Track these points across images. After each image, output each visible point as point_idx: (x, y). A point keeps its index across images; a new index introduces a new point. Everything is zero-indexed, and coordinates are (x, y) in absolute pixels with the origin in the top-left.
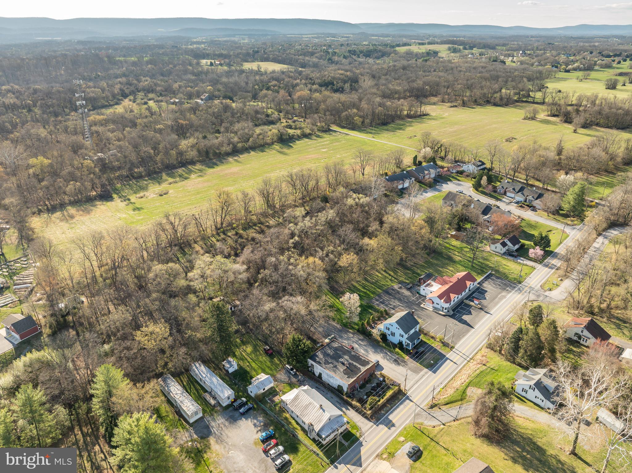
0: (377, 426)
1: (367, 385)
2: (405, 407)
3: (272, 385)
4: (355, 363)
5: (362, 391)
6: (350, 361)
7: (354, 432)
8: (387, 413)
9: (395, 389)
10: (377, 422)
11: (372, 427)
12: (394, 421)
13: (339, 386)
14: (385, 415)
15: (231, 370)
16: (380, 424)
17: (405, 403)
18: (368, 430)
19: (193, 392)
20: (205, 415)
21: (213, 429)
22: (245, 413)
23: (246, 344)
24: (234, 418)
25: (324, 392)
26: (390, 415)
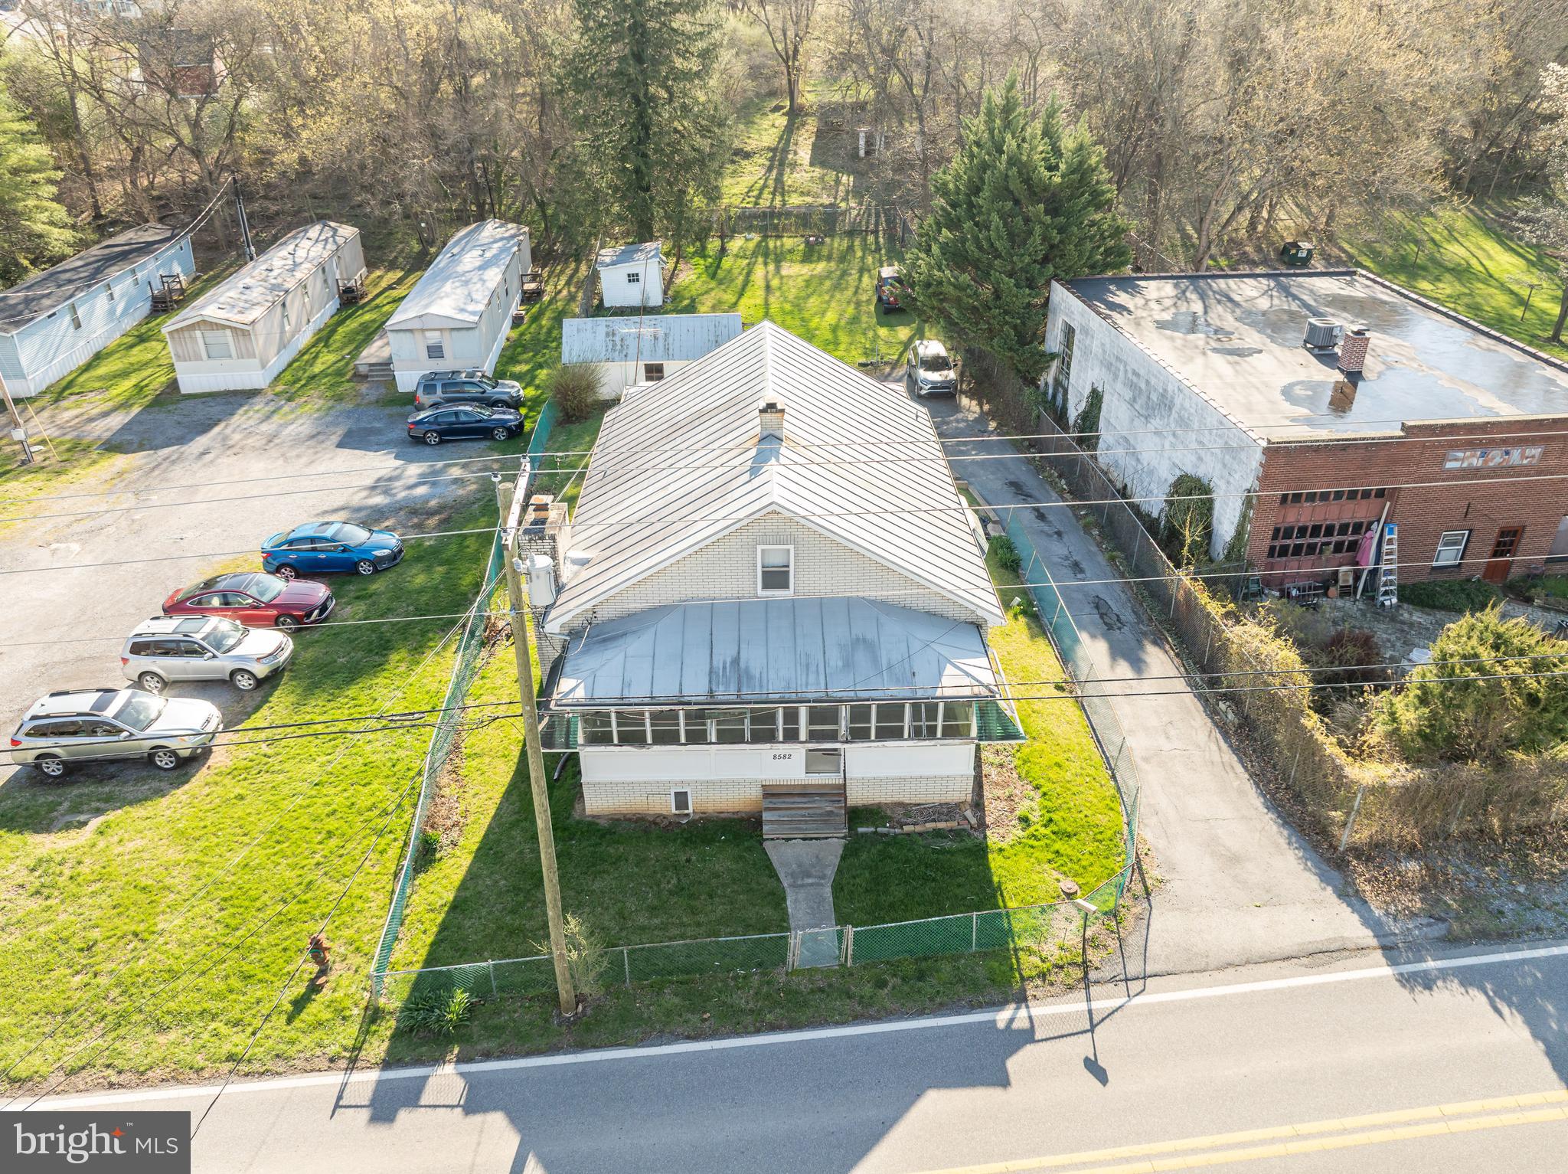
6: (1417, 367)
7: (1025, 877)
13: (1186, 487)
19: (367, 317)
20: (279, 388)
21: (202, 441)
22: (433, 438)
23: (819, 259)
24: (355, 439)
25: (1042, 517)
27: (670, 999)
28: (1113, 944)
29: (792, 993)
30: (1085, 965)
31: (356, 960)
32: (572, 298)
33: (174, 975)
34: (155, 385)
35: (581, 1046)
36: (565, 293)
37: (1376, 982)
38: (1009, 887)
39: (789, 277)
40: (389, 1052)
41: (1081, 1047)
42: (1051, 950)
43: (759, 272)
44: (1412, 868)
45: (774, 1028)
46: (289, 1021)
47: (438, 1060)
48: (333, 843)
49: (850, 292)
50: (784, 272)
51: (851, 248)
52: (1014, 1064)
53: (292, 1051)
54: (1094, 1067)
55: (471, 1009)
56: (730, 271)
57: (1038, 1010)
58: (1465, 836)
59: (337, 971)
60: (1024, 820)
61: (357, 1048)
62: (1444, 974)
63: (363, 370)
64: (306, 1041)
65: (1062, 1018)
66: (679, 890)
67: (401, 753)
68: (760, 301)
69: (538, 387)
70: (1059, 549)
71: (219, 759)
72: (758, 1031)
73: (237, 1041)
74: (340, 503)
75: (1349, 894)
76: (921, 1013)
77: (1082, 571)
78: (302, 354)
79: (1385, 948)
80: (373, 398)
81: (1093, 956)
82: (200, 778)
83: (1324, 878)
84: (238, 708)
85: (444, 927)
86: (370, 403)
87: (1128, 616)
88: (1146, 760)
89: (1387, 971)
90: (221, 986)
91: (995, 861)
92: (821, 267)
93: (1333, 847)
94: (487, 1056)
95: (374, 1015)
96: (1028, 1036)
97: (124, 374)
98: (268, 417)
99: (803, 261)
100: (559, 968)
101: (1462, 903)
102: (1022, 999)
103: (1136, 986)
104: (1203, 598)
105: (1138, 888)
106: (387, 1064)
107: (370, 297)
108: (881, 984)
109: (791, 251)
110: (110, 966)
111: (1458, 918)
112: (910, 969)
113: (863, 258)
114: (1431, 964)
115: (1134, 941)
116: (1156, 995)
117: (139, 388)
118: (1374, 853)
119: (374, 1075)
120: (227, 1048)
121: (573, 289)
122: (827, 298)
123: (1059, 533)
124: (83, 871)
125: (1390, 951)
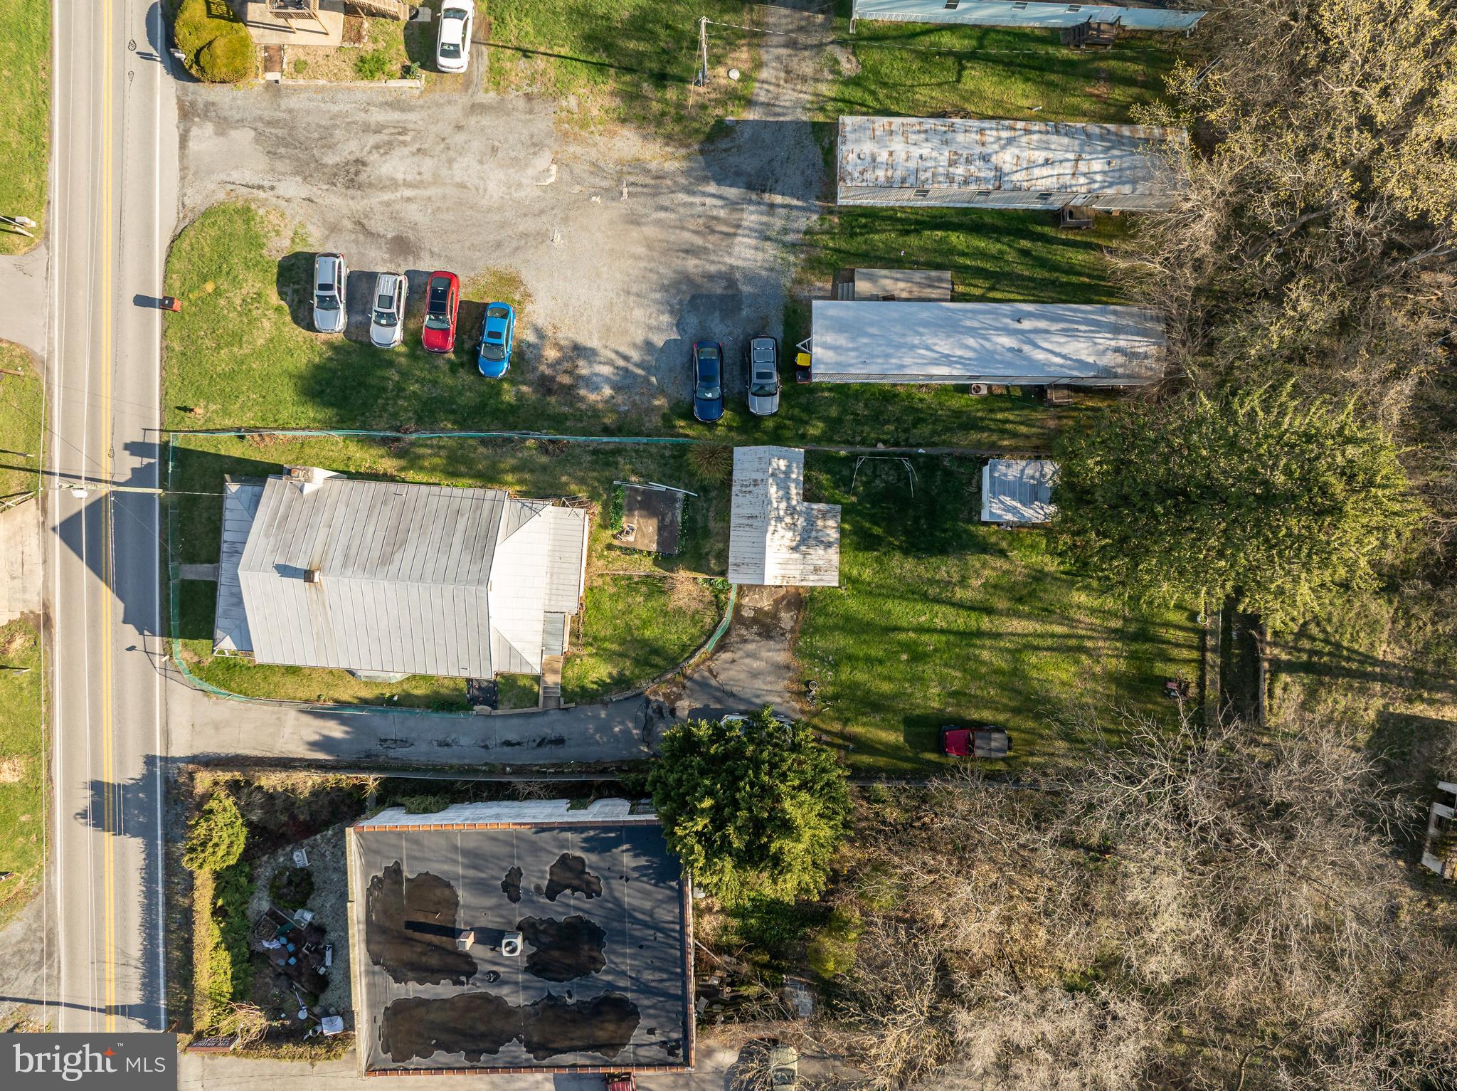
0: (150, 761)
2: (123, 953)
3: (736, 571)
4: (446, 990)
6: (477, 984)
8: (167, 855)
10: (166, 780)
11: (166, 734)
14: (167, 838)
16: (148, 778)
17: (135, 977)
18: (166, 704)
25: (508, 743)
26: (143, 856)
33: (200, 364)
37: (152, 746)
40: (166, 444)
41: (140, 646)
42: (177, 648)
52: (131, 626)
53: (167, 411)
54: (132, 648)
57: (157, 638)
61: (166, 431)
62: (152, 771)
63: (855, 277)
64: (170, 414)
65: (152, 644)
70: (464, 740)
73: (172, 392)
77: (440, 745)
79: (167, 757)
87: (392, 753)
88: (279, 719)
89: (157, 753)
102: (162, 634)
104: (341, 777)
105: (205, 688)
110: (205, 341)
114: (157, 769)
115: (179, 677)
116: (157, 677)
120: (170, 391)
123: (486, 747)
124: (254, 312)
125: (165, 759)
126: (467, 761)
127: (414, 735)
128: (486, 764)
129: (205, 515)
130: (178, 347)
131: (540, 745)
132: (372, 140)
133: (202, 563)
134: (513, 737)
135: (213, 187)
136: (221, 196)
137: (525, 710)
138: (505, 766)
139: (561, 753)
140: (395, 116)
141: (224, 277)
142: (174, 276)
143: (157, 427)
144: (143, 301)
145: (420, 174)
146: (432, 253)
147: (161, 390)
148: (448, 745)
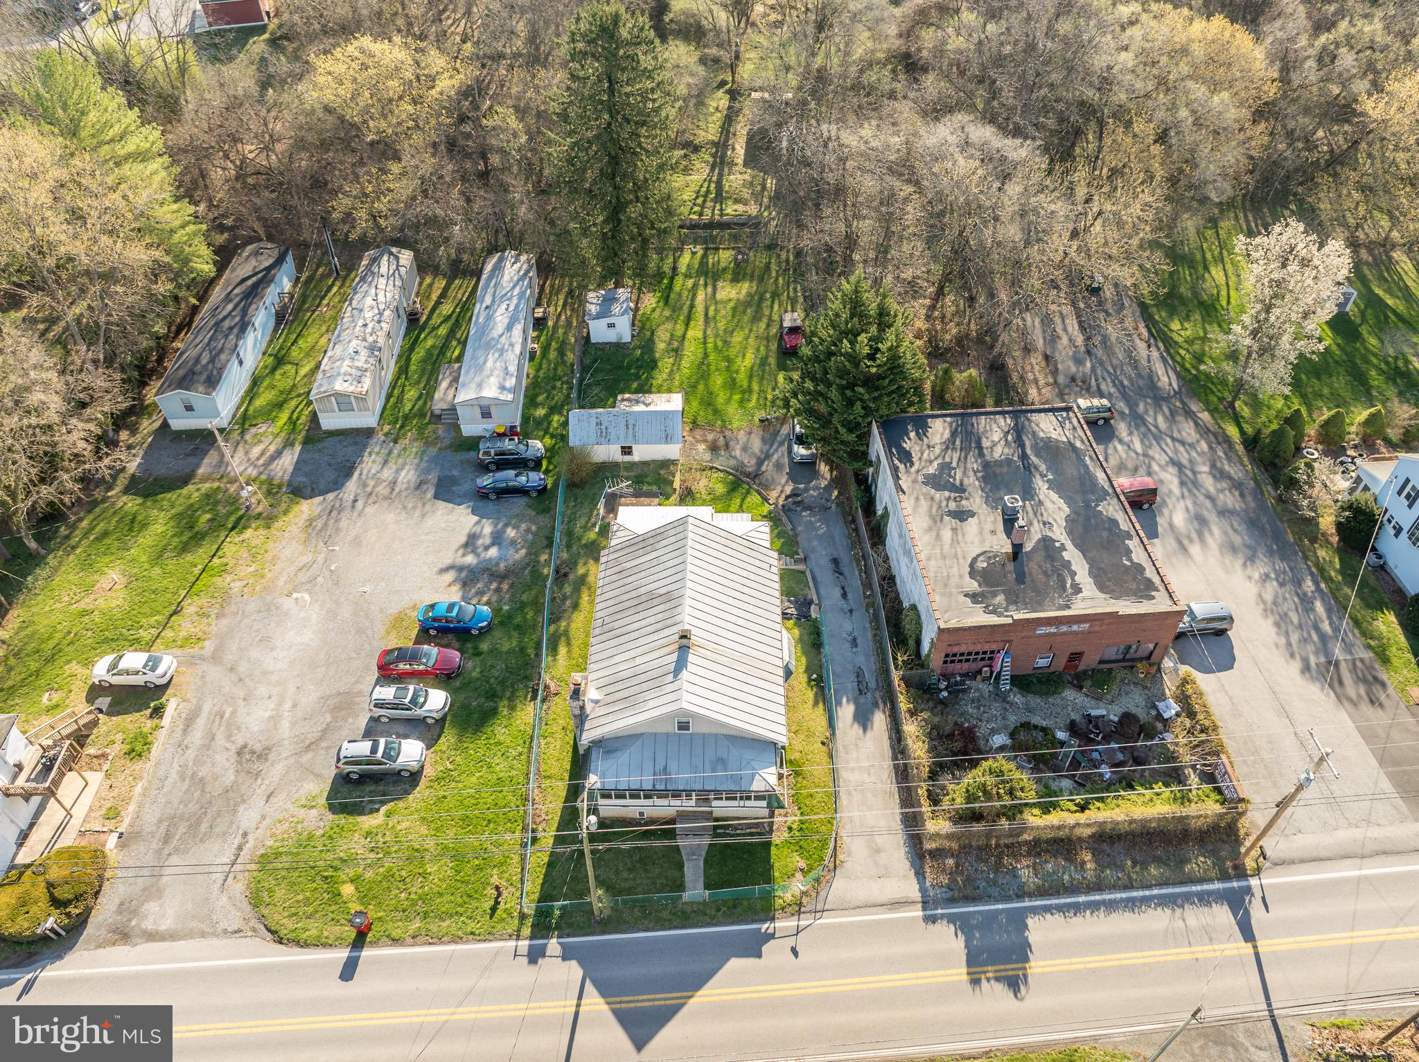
0: (931, 920)
1: (1069, 694)
3: (671, 451)
4: (1071, 556)
5: (1017, 699)
6: (1060, 534)
7: (784, 859)
8: (1042, 892)
9: (1192, 810)
10: (952, 901)
11: (896, 904)
12: (1037, 966)
13: (914, 607)
14: (1021, 894)
15: (600, 332)
16: (951, 919)
19: (430, 342)
20: (387, 428)
21: (351, 486)
22: (493, 496)
23: (744, 279)
24: (445, 491)
25: (844, 595)
26: (1048, 916)
27: (637, 913)
28: (814, 894)
29: (684, 912)
30: (800, 905)
31: (512, 889)
32: (569, 323)
33: (440, 895)
34: (303, 419)
35: (603, 933)
36: (563, 317)
37: (913, 918)
38: (777, 865)
39: (722, 302)
40: (532, 932)
41: (791, 942)
42: (788, 897)
43: (701, 296)
44: (950, 862)
45: (676, 928)
46: (491, 917)
47: (547, 937)
48: (492, 825)
49: (763, 325)
50: (719, 296)
51: (768, 266)
52: (764, 948)
53: (494, 931)
54: (794, 951)
55: (561, 917)
56: (680, 295)
57: (778, 924)
58: (979, 848)
59: (505, 894)
60: (790, 829)
61: (519, 931)
62: (942, 916)
63: (437, 412)
64: (499, 927)
65: (787, 928)
66: (641, 859)
67: (514, 773)
68: (700, 335)
69: (552, 436)
70: (848, 626)
71: (428, 771)
72: (670, 929)
73: (472, 926)
74: (448, 561)
75: (920, 875)
76: (733, 923)
77: (856, 646)
78: (393, 386)
79: (923, 902)
80: (447, 442)
81: (805, 900)
82: (423, 782)
83: (913, 865)
84: (429, 735)
85: (546, 875)
86: (447, 448)
87: (872, 685)
88: (854, 789)
89: (920, 913)
90: (460, 901)
91: (773, 850)
92: (745, 288)
93: (921, 848)
94: (568, 936)
95: (523, 917)
96: (772, 936)
97: (280, 406)
98: (386, 462)
99: (732, 281)
100: (595, 908)
101: (963, 882)
102: (773, 919)
103: (818, 915)
104: (901, 698)
105: (831, 866)
106: (532, 938)
107: (427, 312)
108: (719, 910)
109: (725, 270)
110: (414, 889)
111: (959, 890)
112: (730, 904)
113: (777, 279)
114: (940, 911)
115: (823, 894)
116: (825, 920)
117: (292, 422)
118: (937, 854)
119: (527, 942)
120: (469, 929)
121: (569, 313)
122: (747, 331)
123: (851, 611)
124: (387, 838)
125: (925, 904)
126: (868, 625)
127: (850, 667)
128: (867, 611)
129: (625, 875)
130: (417, 924)
131: (841, 574)
132: (220, 740)
133: (683, 876)
134: (837, 592)
135: (224, 899)
136: (238, 888)
137: (810, 579)
138: (866, 597)
139: (845, 557)
140: (201, 722)
141: (340, 873)
142: (326, 934)
143: (512, 943)
144: (348, 971)
145: (270, 697)
146: (356, 683)
147: (467, 942)
148: (854, 639)
